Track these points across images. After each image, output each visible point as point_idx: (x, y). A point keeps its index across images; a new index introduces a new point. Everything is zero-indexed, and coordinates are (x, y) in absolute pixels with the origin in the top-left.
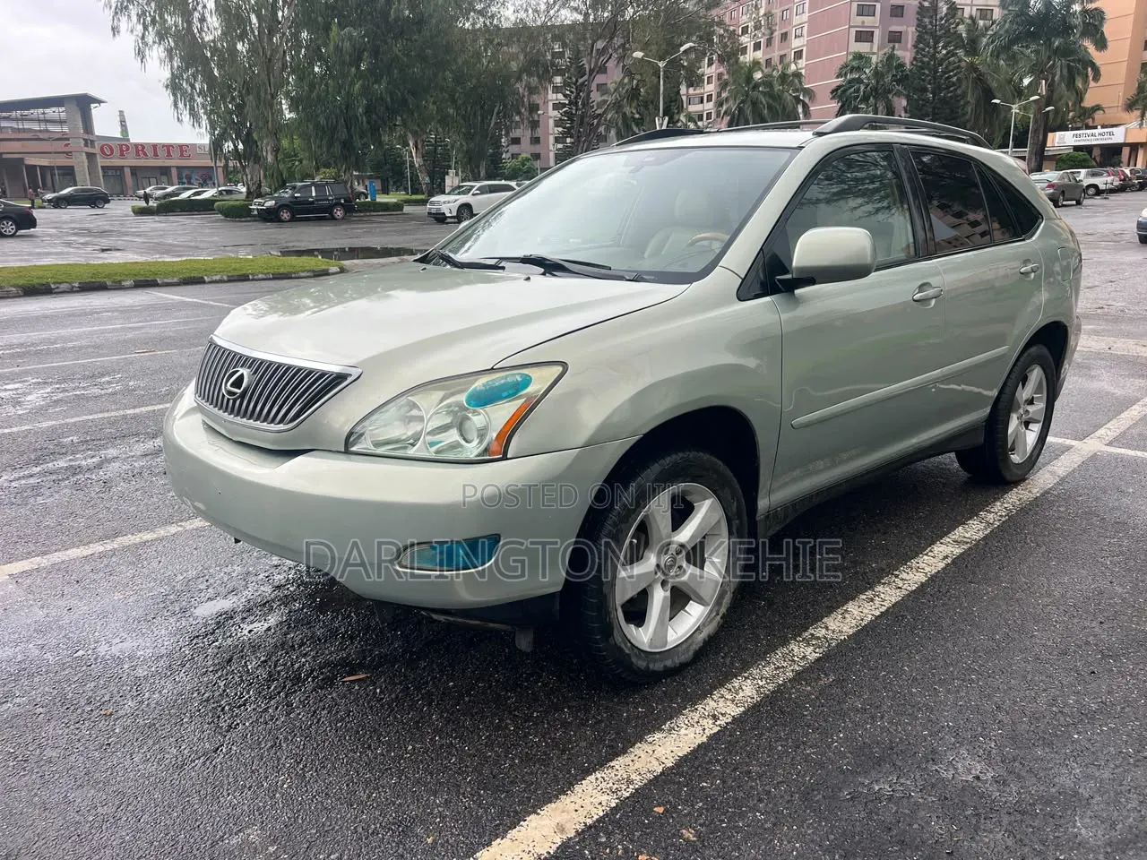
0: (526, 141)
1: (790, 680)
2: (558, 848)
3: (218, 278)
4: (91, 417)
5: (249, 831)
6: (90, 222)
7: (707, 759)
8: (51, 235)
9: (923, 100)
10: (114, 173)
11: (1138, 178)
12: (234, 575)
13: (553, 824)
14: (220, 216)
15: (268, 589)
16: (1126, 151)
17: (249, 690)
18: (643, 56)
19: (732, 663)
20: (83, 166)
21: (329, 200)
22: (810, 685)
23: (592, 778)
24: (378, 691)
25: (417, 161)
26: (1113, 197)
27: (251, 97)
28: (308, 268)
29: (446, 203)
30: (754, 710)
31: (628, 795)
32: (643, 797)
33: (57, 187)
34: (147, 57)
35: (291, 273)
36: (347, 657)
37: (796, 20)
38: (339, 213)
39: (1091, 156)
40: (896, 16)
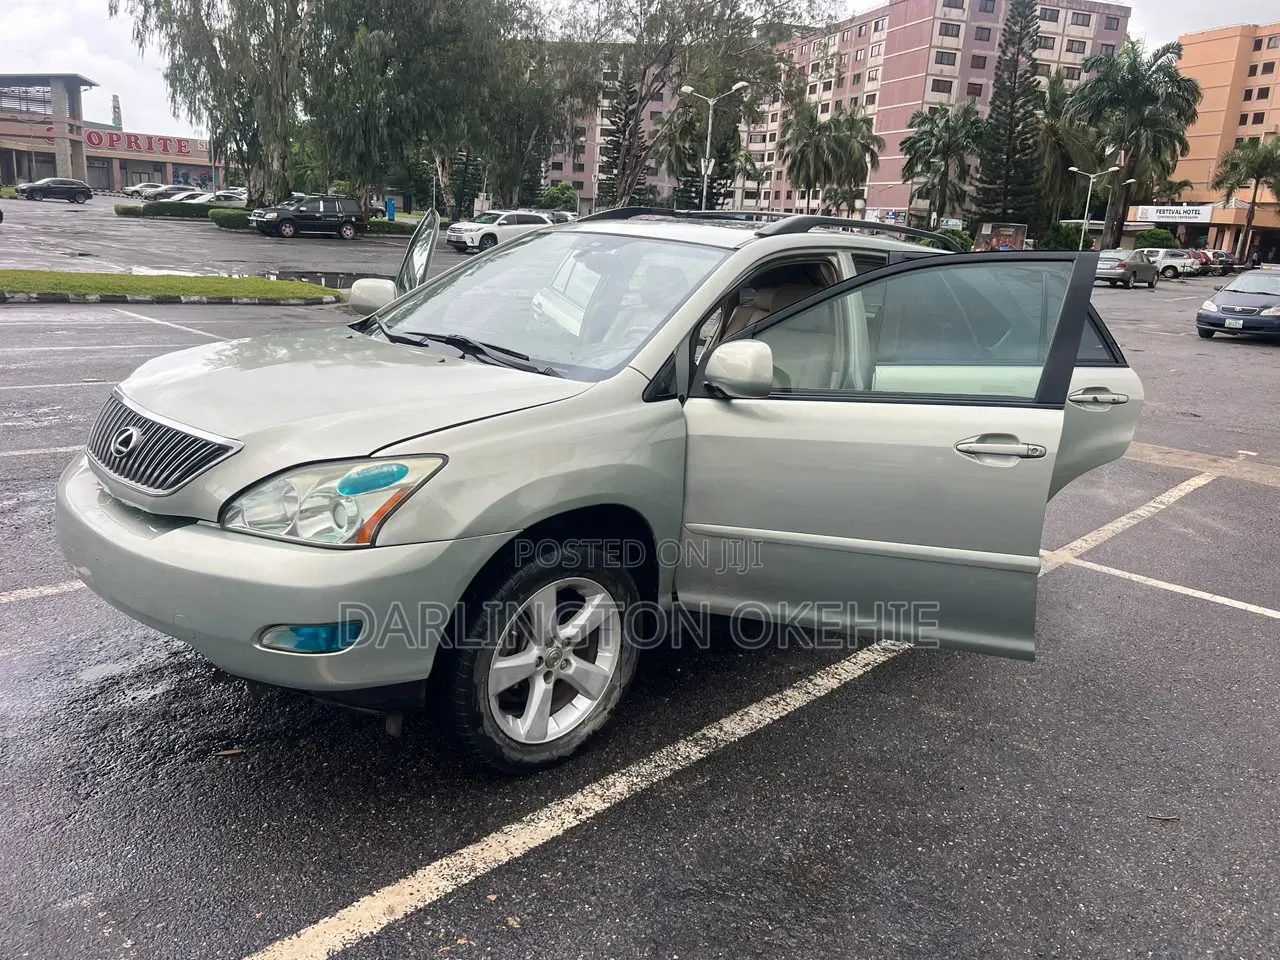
0: (568, 167)
1: (665, 779)
2: (382, 929)
3: (196, 298)
4: (17, 453)
5: (84, 896)
6: (65, 219)
7: (556, 851)
8: (16, 232)
9: (996, 161)
10: (101, 165)
11: (1221, 262)
12: (132, 638)
13: (385, 906)
14: (215, 225)
15: (164, 655)
16: (1213, 232)
17: (117, 759)
18: (692, 92)
19: (614, 759)
20: (66, 154)
21: (338, 217)
22: (683, 785)
23: (437, 864)
24: (249, 767)
25: (444, 180)
26: (1191, 281)
27: (260, 97)
28: (299, 295)
29: (469, 231)
30: (619, 808)
31: (467, 881)
32: (480, 885)
33: (33, 175)
34: (147, 40)
35: (279, 299)
36: (227, 731)
37: (871, 62)
38: (348, 232)
39: (1175, 235)
40: (978, 68)
